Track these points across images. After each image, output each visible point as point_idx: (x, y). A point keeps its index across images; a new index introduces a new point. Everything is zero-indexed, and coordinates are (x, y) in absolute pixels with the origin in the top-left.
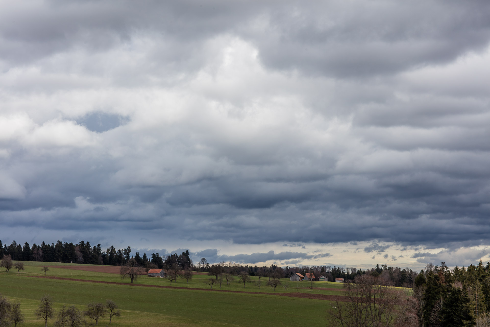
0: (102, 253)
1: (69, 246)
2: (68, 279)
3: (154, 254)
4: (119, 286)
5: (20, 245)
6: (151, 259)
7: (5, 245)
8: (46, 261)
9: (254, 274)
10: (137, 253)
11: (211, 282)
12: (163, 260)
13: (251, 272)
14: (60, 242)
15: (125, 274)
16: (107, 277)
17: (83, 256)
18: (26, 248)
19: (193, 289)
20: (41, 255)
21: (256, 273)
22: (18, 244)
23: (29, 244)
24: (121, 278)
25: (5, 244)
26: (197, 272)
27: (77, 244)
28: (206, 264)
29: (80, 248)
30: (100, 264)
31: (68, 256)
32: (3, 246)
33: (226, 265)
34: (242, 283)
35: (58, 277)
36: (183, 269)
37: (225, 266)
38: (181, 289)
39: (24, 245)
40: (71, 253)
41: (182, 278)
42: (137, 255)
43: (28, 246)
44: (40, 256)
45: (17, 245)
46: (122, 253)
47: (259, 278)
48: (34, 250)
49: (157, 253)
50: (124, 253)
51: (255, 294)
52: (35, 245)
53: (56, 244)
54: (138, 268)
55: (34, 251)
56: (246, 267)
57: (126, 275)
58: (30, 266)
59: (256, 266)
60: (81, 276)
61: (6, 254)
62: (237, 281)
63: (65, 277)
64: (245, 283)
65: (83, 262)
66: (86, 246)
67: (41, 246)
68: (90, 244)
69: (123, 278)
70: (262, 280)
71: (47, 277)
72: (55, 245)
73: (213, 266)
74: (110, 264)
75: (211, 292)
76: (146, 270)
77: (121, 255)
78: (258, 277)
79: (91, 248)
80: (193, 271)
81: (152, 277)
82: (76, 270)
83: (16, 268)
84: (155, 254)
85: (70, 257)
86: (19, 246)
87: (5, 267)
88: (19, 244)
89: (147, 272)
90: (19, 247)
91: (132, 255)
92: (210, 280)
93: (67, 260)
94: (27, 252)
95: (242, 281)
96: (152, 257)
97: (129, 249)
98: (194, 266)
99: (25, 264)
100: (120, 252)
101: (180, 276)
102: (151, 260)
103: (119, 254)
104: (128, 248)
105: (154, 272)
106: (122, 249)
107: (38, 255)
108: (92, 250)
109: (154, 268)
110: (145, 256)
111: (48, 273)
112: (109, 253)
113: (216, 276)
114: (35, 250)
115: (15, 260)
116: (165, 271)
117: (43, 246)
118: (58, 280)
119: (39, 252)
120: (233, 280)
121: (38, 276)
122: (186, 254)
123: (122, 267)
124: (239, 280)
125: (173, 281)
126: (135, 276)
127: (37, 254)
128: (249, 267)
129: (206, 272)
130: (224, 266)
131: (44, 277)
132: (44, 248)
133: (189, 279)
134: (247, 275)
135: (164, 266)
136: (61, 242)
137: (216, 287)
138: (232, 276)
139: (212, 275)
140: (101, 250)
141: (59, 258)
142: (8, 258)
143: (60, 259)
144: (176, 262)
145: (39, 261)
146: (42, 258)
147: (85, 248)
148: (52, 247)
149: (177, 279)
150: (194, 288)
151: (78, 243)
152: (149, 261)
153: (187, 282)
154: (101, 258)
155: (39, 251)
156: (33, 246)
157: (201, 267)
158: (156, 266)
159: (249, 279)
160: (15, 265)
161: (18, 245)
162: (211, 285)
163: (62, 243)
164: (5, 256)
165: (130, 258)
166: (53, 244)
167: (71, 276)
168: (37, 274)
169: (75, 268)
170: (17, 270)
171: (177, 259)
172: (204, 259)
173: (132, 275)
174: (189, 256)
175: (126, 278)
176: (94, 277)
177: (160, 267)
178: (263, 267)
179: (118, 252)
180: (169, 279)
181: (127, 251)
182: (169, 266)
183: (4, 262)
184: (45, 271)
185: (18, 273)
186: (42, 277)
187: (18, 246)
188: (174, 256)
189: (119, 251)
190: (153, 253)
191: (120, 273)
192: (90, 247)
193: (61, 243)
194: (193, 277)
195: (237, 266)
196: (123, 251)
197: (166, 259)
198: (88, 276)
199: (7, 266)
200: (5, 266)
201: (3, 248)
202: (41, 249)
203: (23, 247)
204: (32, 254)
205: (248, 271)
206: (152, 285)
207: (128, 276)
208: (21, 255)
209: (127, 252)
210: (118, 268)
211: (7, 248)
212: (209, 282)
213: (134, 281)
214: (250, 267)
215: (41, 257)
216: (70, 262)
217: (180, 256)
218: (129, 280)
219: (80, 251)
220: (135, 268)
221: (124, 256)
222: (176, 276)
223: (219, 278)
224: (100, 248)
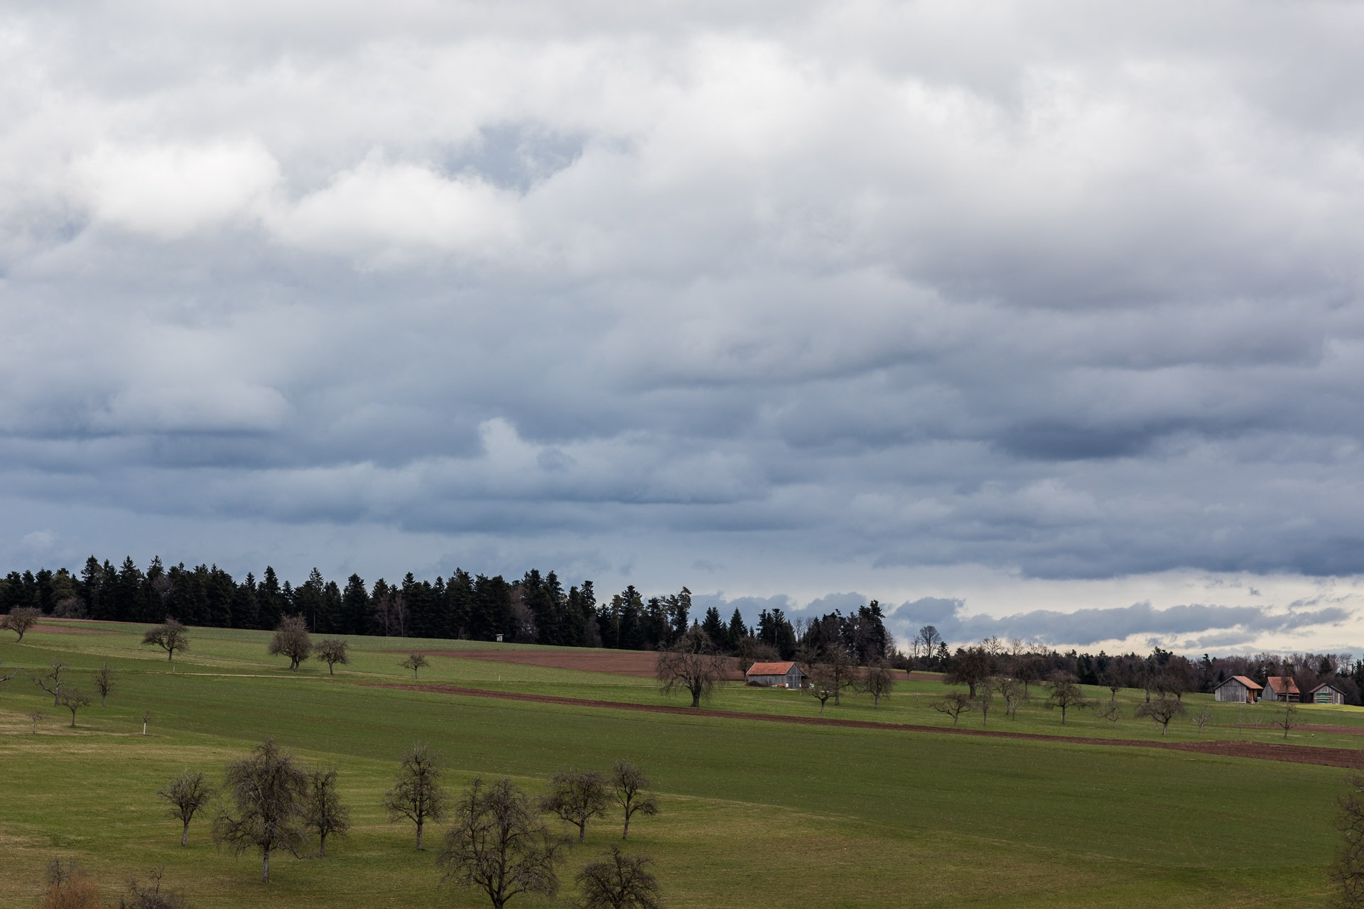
0: (599, 610)
1: (491, 586)
2: (488, 694)
3: (766, 613)
4: (654, 716)
5: (333, 584)
6: (758, 629)
7: (287, 584)
8: (417, 637)
9: (1097, 681)
10: (712, 609)
11: (954, 704)
12: (796, 634)
13: (1086, 673)
14: (461, 572)
15: (673, 679)
16: (616, 687)
17: (537, 619)
18: (354, 592)
19: (896, 727)
20: (401, 616)
21: (1102, 675)
22: (326, 580)
23: (362, 581)
24: (661, 690)
25: (287, 582)
26: (908, 672)
27: (517, 582)
28: (938, 646)
29: (525, 593)
30: (591, 647)
31: (489, 618)
32: (279, 589)
33: (1004, 648)
34: (1055, 708)
35: (458, 686)
36: (863, 661)
37: (999, 651)
38: (855, 729)
39: (347, 584)
40: (496, 609)
41: (859, 692)
42: (713, 616)
43: (361, 588)
44: (399, 619)
45: (324, 584)
46: (663, 610)
47: (1113, 691)
48: (378, 598)
49: (777, 611)
50: (669, 609)
51: (1100, 744)
52: (381, 585)
53: (450, 580)
54: (714, 660)
55: (380, 602)
56: (1068, 655)
57: (675, 682)
58: (365, 651)
59: (1102, 652)
60: (532, 684)
61: (292, 612)
62: (1039, 701)
63: (477, 688)
64: (1066, 709)
65: (538, 637)
66: (544, 587)
67: (400, 587)
68: (558, 580)
69: (667, 690)
70: (1124, 697)
71: (422, 687)
72: (447, 584)
73: (960, 651)
74: (623, 645)
75: (953, 736)
76: (741, 663)
77: (660, 614)
78: (1108, 690)
79: (563, 594)
80: (895, 670)
81: (759, 689)
82: (514, 663)
83: (323, 657)
84: (769, 614)
85: (494, 624)
86: (333, 586)
87: (288, 654)
88: (330, 582)
89: (745, 672)
90: (332, 590)
91: (696, 616)
92: (952, 697)
93: (485, 633)
94: (356, 605)
95: (1057, 700)
96: (761, 624)
97: (685, 598)
98: (897, 654)
99: (351, 645)
100: (657, 607)
101: (852, 685)
102: (756, 632)
103: (652, 612)
104: (684, 594)
105: (766, 672)
106: (664, 598)
107: (393, 617)
108: (566, 600)
109: (767, 658)
110: (737, 619)
111: (424, 675)
112: (621, 611)
113: (971, 684)
114: (382, 599)
115: (317, 632)
116: (801, 669)
117: (406, 588)
118: (455, 698)
119: (395, 605)
120: (1025, 698)
121: (392, 685)
122: (872, 613)
123: (664, 654)
124: (1048, 699)
125: (828, 701)
126: (704, 685)
127: (389, 611)
128: (1078, 656)
129: (937, 673)
130: (997, 654)
131: (412, 687)
132: (411, 592)
133: (881, 694)
134: (1073, 682)
135: (799, 651)
136: (466, 574)
137: (970, 719)
138: (1022, 686)
139: (957, 683)
140: (594, 600)
141: (460, 625)
142: (295, 624)
143: (462, 630)
144: (837, 638)
145: (395, 636)
146: (404, 624)
147: (543, 593)
148: (435, 590)
149: (842, 695)
150: (899, 724)
151: (521, 578)
152: (749, 635)
153: (874, 705)
154: (594, 625)
155: (395, 602)
156: (376, 586)
157: (920, 656)
158: (772, 651)
159: (1079, 695)
160: (319, 648)
161: (327, 584)
162: (954, 713)
163: (469, 578)
164: (286, 619)
165: (690, 623)
166: (440, 579)
167: (498, 684)
168: (386, 676)
169: (511, 659)
170: (324, 665)
171: (841, 629)
172: (931, 629)
173: (697, 681)
174: (882, 619)
175: (675, 690)
176: (573, 686)
177: (788, 653)
178: (1127, 656)
179: (650, 606)
180: (816, 694)
181: (679, 604)
182: (813, 653)
183: (282, 637)
184: (416, 667)
185: (327, 675)
186: (404, 686)
187: (327, 587)
188: (831, 620)
189: (654, 602)
190: (765, 610)
191: (657, 674)
192: (560, 589)
193: (464, 577)
194: (894, 687)
195: (1039, 653)
196: (664, 603)
197: (806, 631)
198: (552, 685)
199: (295, 652)
200: (287, 652)
201: (279, 595)
202: (403, 598)
203: (345, 591)
204: (374, 612)
205: (1076, 668)
206: (761, 712)
207: (682, 683)
208: (338, 615)
209: (678, 607)
210: (649, 658)
211: (292, 595)
212: (947, 705)
213: (700, 700)
214: (1082, 656)
215: (402, 622)
216: (494, 639)
217: (853, 619)
218: (687, 698)
219: (526, 604)
220: (707, 659)
221: (670, 618)
222: (837, 685)
223: (978, 692)
224: (591, 592)
